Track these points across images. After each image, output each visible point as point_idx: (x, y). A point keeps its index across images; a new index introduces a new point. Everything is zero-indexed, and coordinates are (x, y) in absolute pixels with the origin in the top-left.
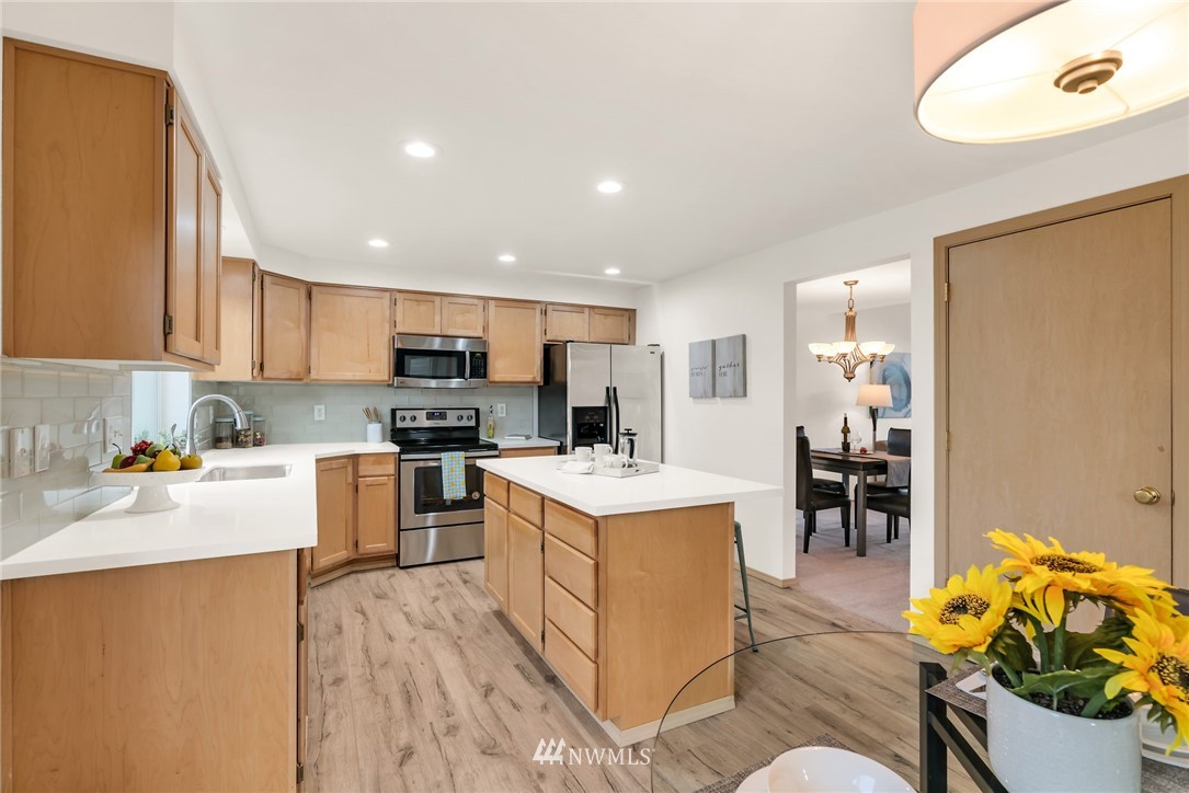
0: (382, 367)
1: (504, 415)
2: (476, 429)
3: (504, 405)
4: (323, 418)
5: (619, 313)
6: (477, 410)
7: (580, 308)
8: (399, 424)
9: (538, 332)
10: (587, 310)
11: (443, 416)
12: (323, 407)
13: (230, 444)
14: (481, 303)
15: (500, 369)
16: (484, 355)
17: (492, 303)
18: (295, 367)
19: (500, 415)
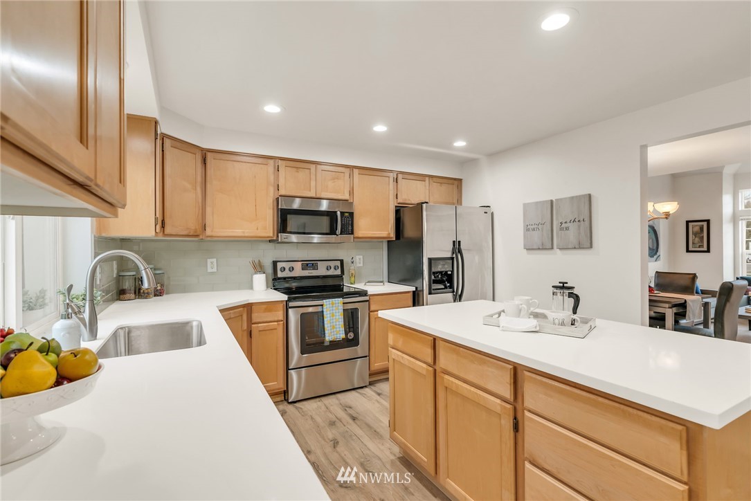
0: (266, 224)
1: (361, 265)
2: (340, 277)
3: (361, 257)
4: (215, 270)
5: (451, 181)
6: (342, 261)
7: (421, 177)
8: (280, 274)
9: (392, 197)
10: (427, 179)
11: (315, 267)
12: (214, 260)
13: (133, 296)
14: (347, 171)
15: (363, 227)
16: (351, 214)
17: (356, 171)
18: (193, 225)
19: (359, 265)
